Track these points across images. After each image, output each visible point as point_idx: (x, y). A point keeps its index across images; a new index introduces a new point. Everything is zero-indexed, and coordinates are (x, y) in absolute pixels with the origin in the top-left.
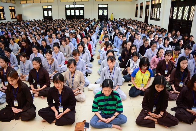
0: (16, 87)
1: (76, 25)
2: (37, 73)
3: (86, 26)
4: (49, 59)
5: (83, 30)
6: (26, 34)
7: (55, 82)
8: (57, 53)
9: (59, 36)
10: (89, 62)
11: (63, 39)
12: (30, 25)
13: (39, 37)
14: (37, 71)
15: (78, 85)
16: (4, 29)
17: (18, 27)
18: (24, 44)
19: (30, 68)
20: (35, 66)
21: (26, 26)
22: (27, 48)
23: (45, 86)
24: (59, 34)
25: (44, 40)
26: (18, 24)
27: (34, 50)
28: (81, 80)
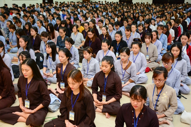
0: (76, 92)
1: (168, 14)
2: (106, 79)
3: (186, 16)
4: (125, 62)
5: (180, 22)
6: (93, 21)
7: (133, 97)
8: (136, 54)
9: (141, 28)
10: (186, 76)
11: (148, 35)
12: (100, 9)
13: (112, 28)
14: (106, 76)
15: (165, 109)
16: (66, 12)
17: (84, 11)
18: (91, 35)
19: (95, 70)
20: (104, 68)
21: (95, 9)
22: (94, 40)
23: (113, 100)
24: (141, 26)
25: (120, 33)
26: (84, 7)
27: (104, 45)
28: (172, 103)
